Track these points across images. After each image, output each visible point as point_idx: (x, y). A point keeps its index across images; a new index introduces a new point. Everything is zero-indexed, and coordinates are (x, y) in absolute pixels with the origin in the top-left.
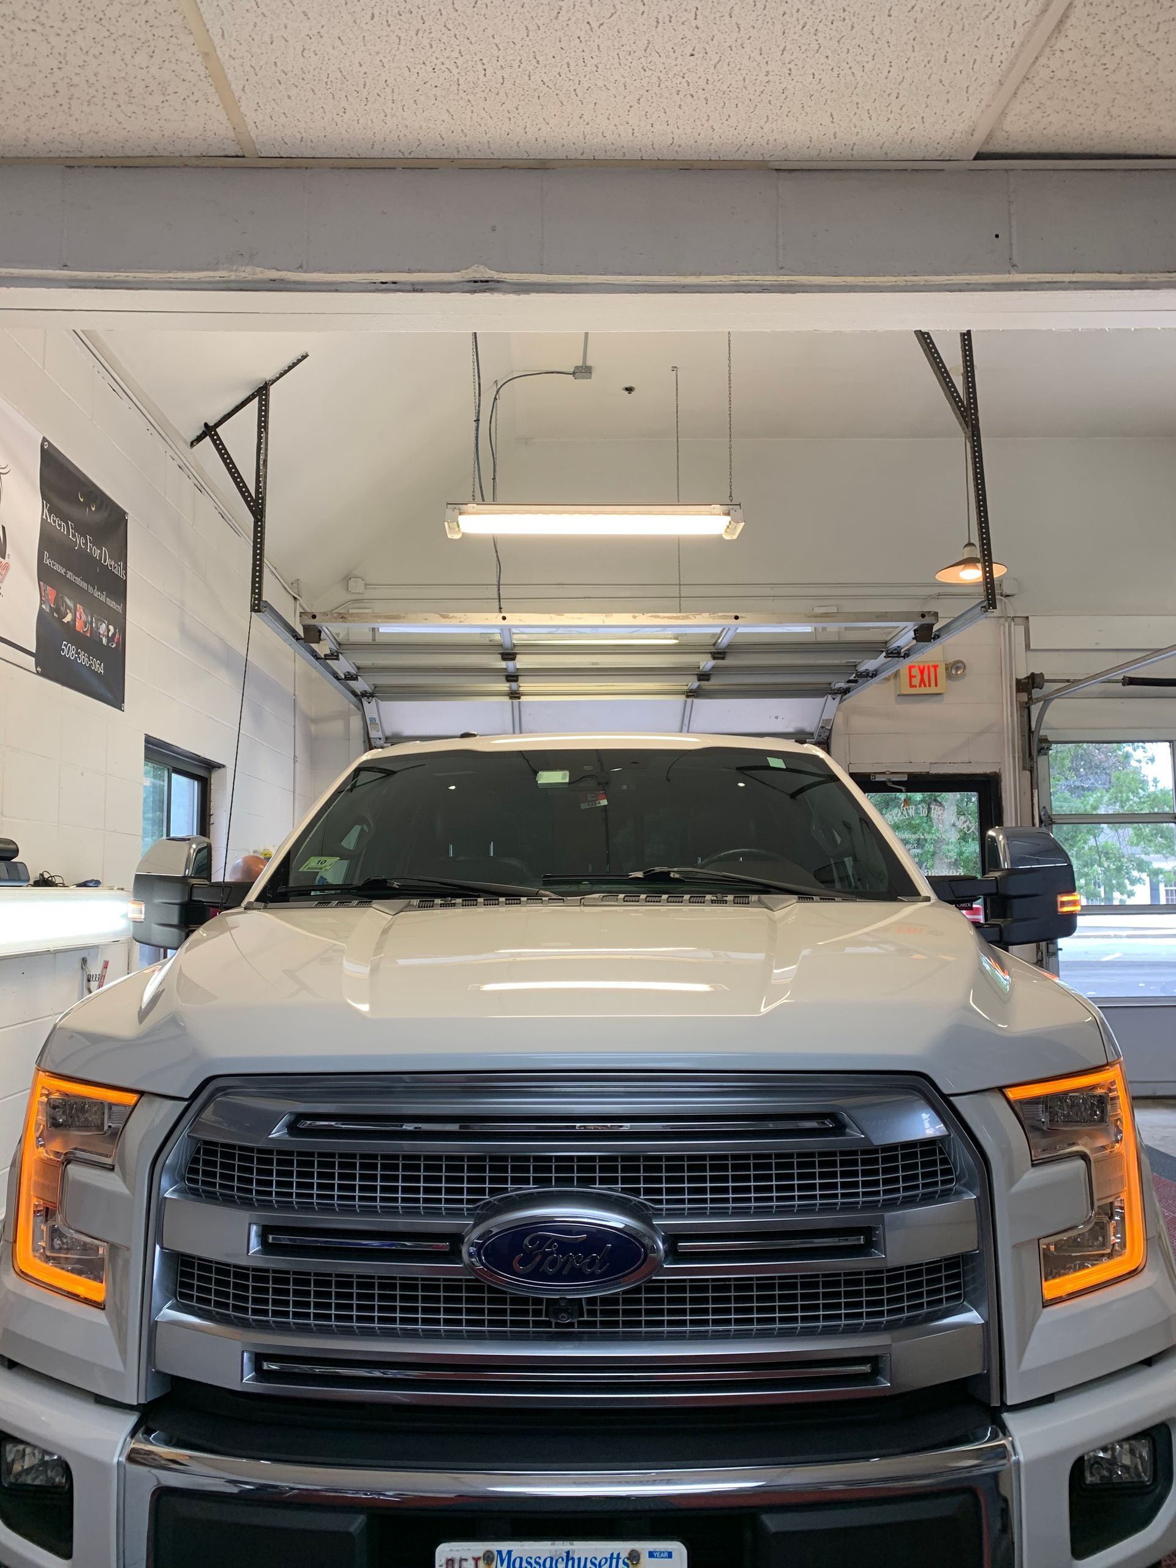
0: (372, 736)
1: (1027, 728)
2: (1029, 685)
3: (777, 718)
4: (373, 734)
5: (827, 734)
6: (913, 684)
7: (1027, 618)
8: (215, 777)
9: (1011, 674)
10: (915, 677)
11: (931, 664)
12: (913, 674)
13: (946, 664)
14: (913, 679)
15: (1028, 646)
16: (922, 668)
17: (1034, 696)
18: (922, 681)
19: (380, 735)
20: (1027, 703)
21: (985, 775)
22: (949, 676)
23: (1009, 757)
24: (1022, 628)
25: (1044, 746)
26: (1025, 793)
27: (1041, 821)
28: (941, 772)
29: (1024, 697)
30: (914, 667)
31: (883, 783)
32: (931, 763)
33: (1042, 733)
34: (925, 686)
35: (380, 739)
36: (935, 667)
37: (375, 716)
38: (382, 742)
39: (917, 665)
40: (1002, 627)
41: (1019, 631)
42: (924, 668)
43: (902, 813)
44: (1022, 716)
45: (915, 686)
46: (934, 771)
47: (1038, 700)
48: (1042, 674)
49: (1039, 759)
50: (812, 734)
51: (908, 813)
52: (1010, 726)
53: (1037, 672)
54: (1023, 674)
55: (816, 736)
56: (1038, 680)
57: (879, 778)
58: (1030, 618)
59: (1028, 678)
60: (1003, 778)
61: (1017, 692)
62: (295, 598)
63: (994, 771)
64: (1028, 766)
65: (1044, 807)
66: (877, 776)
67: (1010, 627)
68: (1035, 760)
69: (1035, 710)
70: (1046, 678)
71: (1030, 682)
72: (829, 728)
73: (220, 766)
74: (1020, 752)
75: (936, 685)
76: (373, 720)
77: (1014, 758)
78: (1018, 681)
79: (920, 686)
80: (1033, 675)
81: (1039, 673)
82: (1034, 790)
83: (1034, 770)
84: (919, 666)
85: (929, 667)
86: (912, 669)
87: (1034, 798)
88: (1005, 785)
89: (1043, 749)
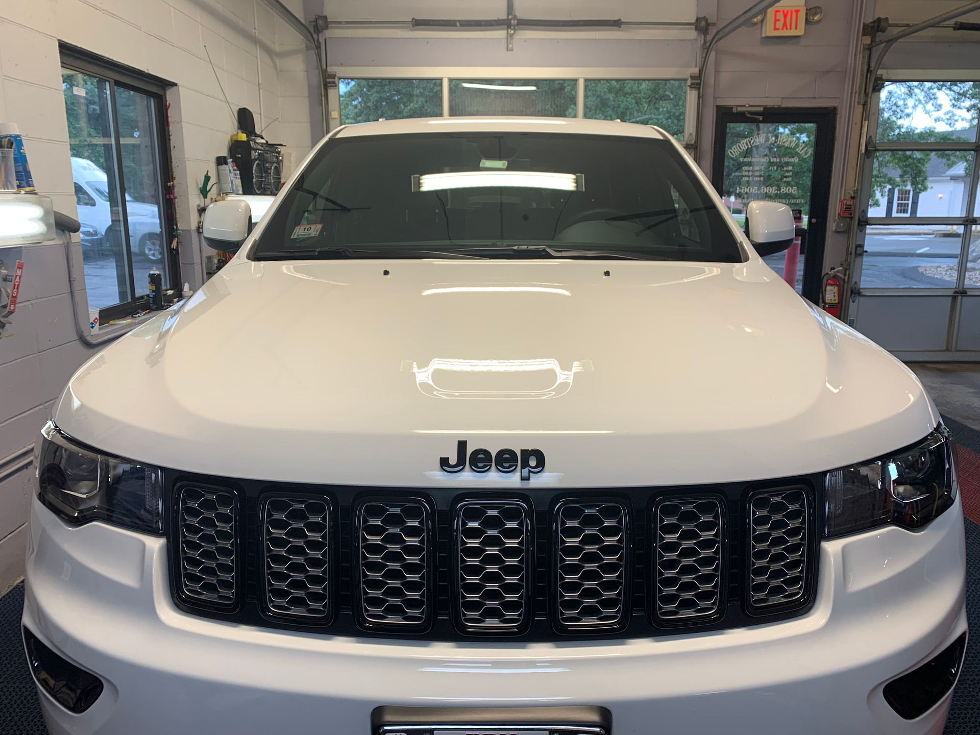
1: (866, 68)
2: (875, 28)
9: (860, 19)
10: (779, 20)
11: (794, 9)
12: (778, 18)
13: (807, 9)
14: (777, 23)
16: (786, 12)
17: (878, 39)
18: (785, 24)
20: (869, 45)
21: (825, 108)
22: (808, 21)
23: (847, 93)
25: (879, 83)
26: (856, 124)
27: (867, 148)
28: (790, 106)
29: (867, 40)
30: (779, 11)
31: (743, 114)
32: (782, 98)
33: (880, 72)
34: (787, 29)
36: (797, 11)
39: (782, 9)
42: (788, 12)
44: (864, 57)
45: (778, 29)
46: (784, 104)
47: (881, 42)
48: (887, 19)
49: (873, 96)
53: (883, 17)
54: (870, 20)
56: (883, 23)
57: (740, 110)
59: (874, 22)
60: (839, 111)
61: (862, 36)
63: (832, 105)
64: (862, 101)
65: (871, 137)
66: (738, 107)
68: (870, 96)
69: (876, 52)
70: (889, 23)
71: (876, 25)
74: (858, 88)
75: (796, 29)
77: (852, 94)
78: (864, 25)
79: (782, 29)
80: (879, 20)
81: (885, 17)
82: (864, 122)
83: (867, 104)
84: (784, 11)
85: (792, 11)
86: (778, 14)
87: (863, 128)
88: (841, 118)
89: (878, 86)
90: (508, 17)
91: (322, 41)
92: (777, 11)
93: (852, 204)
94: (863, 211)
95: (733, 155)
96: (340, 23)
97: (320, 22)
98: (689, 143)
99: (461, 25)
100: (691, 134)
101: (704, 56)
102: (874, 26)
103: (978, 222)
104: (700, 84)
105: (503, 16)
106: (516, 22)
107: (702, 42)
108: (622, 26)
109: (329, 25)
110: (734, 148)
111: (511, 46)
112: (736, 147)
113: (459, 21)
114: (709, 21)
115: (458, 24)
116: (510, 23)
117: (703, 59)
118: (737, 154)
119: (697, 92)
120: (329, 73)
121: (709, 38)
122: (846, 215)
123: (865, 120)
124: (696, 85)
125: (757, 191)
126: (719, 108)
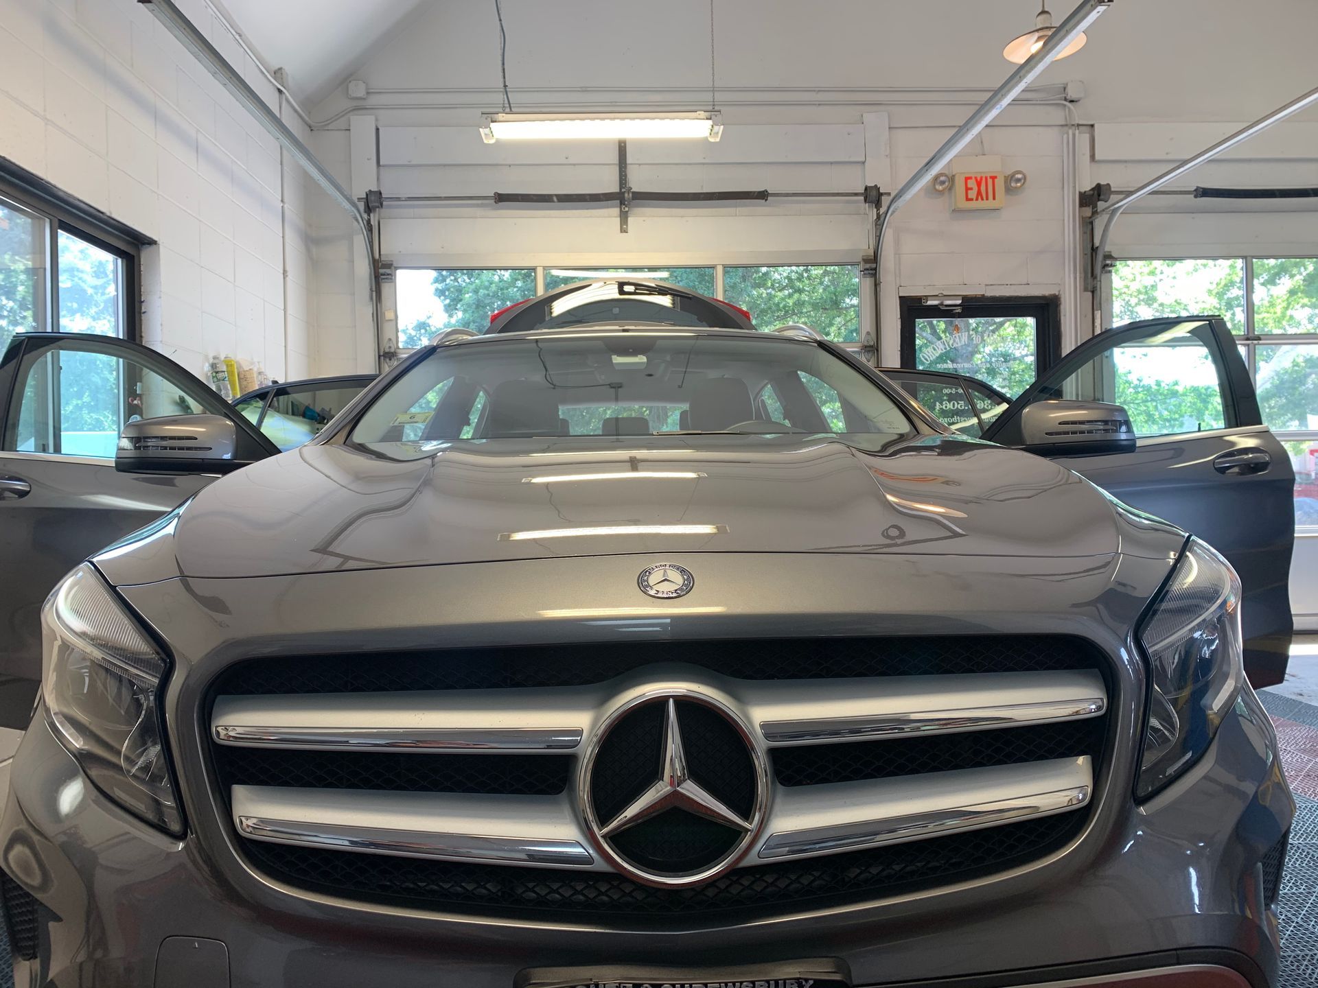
1: (1089, 246)
2: (1093, 198)
6: (969, 197)
7: (1092, 126)
8: (145, 254)
10: (971, 189)
11: (988, 175)
12: (969, 186)
13: (1005, 177)
14: (969, 192)
15: (1093, 157)
16: (979, 179)
17: (1099, 209)
18: (979, 193)
20: (1090, 218)
21: (1044, 298)
22: (1009, 190)
23: (1069, 277)
24: (1087, 137)
25: (1109, 262)
26: (1086, 313)
28: (997, 295)
29: (1088, 212)
30: (970, 178)
31: (935, 307)
32: (986, 285)
33: (1107, 248)
34: (982, 199)
36: (993, 178)
39: (973, 176)
40: (1065, 136)
41: (1083, 139)
42: (981, 178)
43: (954, 341)
44: (1085, 233)
45: (972, 200)
46: (990, 293)
47: (1104, 211)
48: (1108, 185)
49: (1103, 279)
51: (960, 341)
52: (1072, 246)
53: (1102, 183)
54: (1087, 186)
56: (1103, 192)
57: (931, 302)
58: (1096, 126)
59: (1093, 189)
60: (1062, 300)
61: (1080, 206)
62: (280, 91)
63: (1053, 293)
64: (1090, 288)
66: (929, 298)
67: (1074, 135)
68: (1098, 279)
69: (1100, 223)
70: (1113, 189)
71: (1096, 192)
73: (152, 242)
74: (1082, 270)
75: (994, 199)
77: (1075, 278)
78: (1082, 194)
79: (977, 199)
80: (1099, 186)
81: (1105, 183)
82: (1096, 312)
83: (1096, 290)
84: (976, 178)
85: (986, 178)
86: (969, 181)
87: (1096, 321)
88: (1065, 309)
89: (1107, 265)
90: (620, 189)
91: (374, 222)
92: (967, 179)
95: (927, 361)
96: (398, 199)
97: (372, 198)
98: (866, 344)
99: (559, 200)
100: (868, 333)
101: (878, 234)
102: (1093, 194)
104: (875, 269)
105: (615, 188)
106: (631, 195)
107: (875, 217)
108: (769, 198)
109: (384, 203)
110: (928, 352)
111: (625, 226)
112: (931, 349)
113: (556, 195)
114: (881, 191)
115: (555, 199)
116: (624, 197)
117: (878, 238)
118: (932, 359)
119: (873, 279)
120: (383, 262)
121: (882, 210)
123: (1098, 310)
124: (871, 270)
125: (963, 407)
126: (903, 300)
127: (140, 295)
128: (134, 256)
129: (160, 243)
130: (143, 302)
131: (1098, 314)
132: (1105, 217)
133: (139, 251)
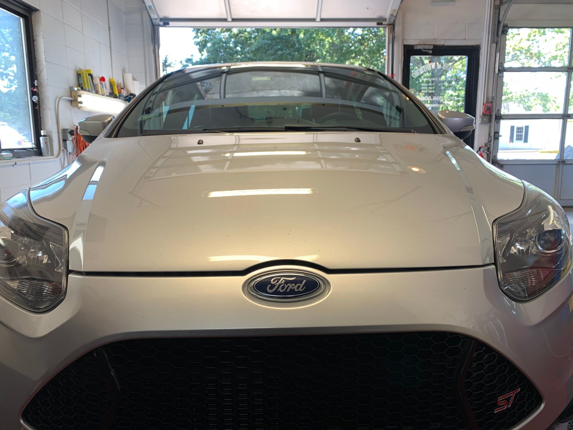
0: (152, 17)
1: (497, 20)
3: (368, 8)
4: (153, 16)
5: (394, 19)
8: (34, 16)
17: (504, 1)
19: (156, 17)
20: (499, 5)
21: (472, 46)
23: (486, 36)
25: (505, 29)
26: (492, 55)
27: (499, 70)
28: (450, 45)
29: (498, 2)
31: (420, 50)
32: (445, 40)
33: (505, 22)
35: (157, 19)
37: (151, 4)
38: (158, 20)
43: (428, 67)
44: (495, 13)
46: (447, 43)
49: (502, 37)
50: (385, 20)
51: (431, 67)
52: (488, 20)
55: (388, 20)
57: (418, 47)
60: (481, 47)
61: (494, 0)
63: (477, 44)
64: (495, 42)
65: (501, 63)
68: (500, 37)
69: (503, 9)
72: (395, 15)
73: (36, 10)
76: (150, 7)
77: (489, 37)
82: (497, 54)
83: (498, 43)
87: (496, 57)
88: (482, 51)
89: (504, 31)
93: (491, 106)
94: (498, 110)
95: (415, 76)
103: (571, 117)
104: (393, 31)
110: (416, 72)
112: (417, 71)
118: (417, 76)
122: (488, 113)
123: (498, 52)
125: (430, 99)
126: (405, 46)
127: (33, 37)
128: (28, 17)
129: (41, 10)
130: (35, 40)
131: (498, 55)
132: (506, 5)
133: (31, 14)
